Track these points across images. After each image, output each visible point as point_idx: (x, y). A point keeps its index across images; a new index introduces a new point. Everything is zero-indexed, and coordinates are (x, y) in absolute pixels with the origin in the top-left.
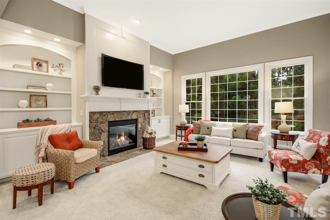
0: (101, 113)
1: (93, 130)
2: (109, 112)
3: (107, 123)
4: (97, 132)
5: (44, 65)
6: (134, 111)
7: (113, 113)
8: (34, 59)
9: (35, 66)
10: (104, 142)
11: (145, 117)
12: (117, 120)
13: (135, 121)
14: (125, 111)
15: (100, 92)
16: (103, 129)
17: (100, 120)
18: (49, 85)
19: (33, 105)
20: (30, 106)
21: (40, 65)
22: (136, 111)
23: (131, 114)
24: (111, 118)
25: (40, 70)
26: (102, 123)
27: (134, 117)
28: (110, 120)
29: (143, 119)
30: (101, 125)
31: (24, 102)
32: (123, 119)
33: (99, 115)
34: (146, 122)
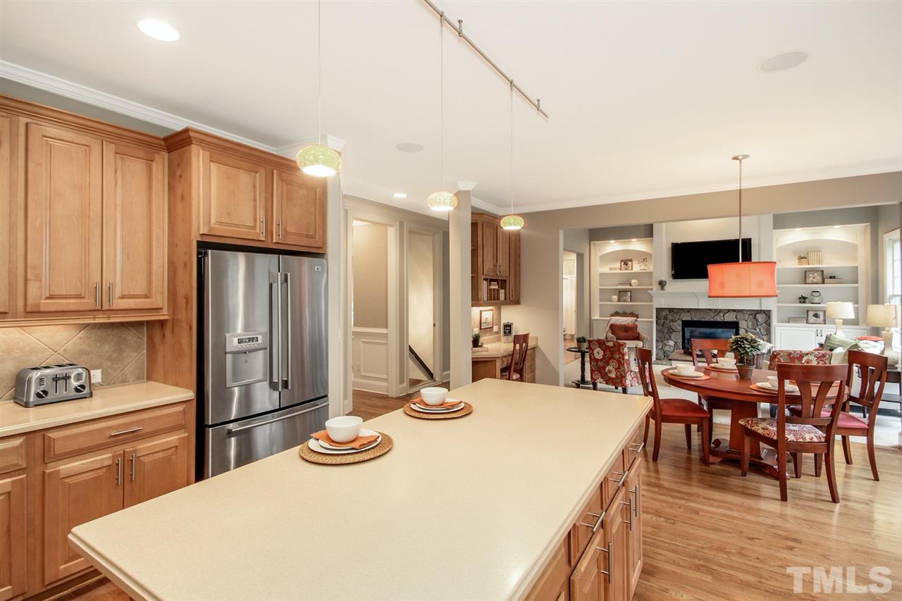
0: (671, 310)
1: (661, 327)
2: (683, 309)
3: (681, 322)
4: (666, 330)
5: (630, 263)
6: (729, 311)
7: (689, 310)
8: (622, 261)
9: (623, 266)
10: (676, 343)
11: (757, 321)
12: (695, 319)
13: (734, 326)
14: (709, 310)
15: (665, 287)
16: (674, 328)
17: (670, 317)
18: (633, 281)
19: (622, 300)
20: (619, 300)
21: (627, 265)
22: (734, 311)
23: (721, 314)
24: (687, 317)
25: (626, 269)
26: (673, 321)
27: (730, 318)
28: (684, 319)
29: (753, 324)
30: (671, 323)
31: (615, 297)
32: (706, 320)
33: (668, 312)
34: (760, 329)
